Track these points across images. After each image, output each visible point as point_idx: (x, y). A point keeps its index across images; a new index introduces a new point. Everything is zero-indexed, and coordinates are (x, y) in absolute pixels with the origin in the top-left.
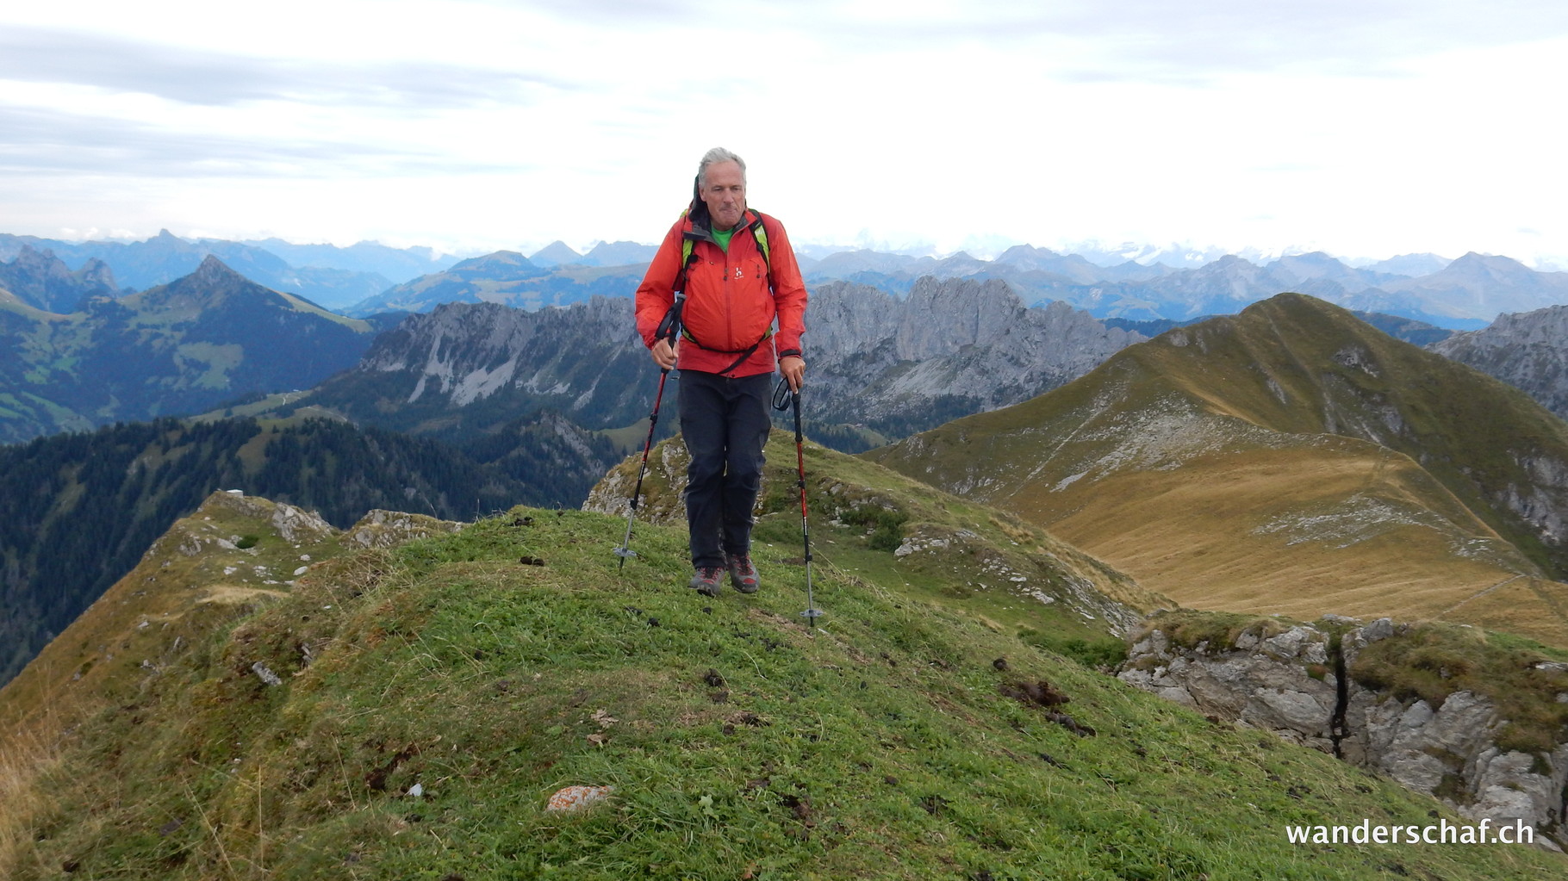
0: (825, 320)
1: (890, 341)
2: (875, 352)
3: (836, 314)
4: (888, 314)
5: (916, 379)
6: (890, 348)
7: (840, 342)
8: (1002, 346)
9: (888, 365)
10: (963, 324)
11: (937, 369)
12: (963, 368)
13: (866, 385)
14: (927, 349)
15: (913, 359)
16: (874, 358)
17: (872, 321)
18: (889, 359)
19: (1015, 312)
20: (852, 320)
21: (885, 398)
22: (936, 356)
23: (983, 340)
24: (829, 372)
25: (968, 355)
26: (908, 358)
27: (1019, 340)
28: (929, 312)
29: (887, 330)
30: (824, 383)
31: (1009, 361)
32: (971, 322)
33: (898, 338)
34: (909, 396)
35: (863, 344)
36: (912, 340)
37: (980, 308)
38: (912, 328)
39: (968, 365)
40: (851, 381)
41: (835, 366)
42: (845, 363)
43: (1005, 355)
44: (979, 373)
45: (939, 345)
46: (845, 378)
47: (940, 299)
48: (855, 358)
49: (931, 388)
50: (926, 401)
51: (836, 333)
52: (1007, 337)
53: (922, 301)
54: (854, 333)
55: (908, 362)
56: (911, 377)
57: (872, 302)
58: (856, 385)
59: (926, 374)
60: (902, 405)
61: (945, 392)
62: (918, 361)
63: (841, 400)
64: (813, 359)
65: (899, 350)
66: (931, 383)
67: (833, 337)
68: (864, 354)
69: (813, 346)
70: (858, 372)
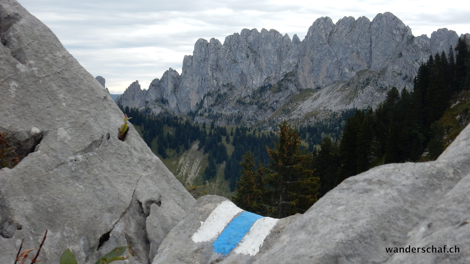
0: (235, 61)
1: (292, 74)
2: (280, 84)
3: (244, 55)
4: (289, 52)
5: (320, 100)
6: (293, 79)
7: (248, 77)
8: (396, 67)
9: (292, 93)
10: (358, 53)
11: (338, 91)
12: (363, 88)
13: (274, 110)
14: (326, 77)
15: (313, 87)
16: (280, 87)
17: (276, 58)
18: (292, 88)
19: (405, 39)
20: (258, 59)
21: (294, 117)
22: (334, 82)
23: (377, 64)
24: (240, 102)
25: (366, 77)
26: (309, 87)
27: (411, 62)
28: (327, 45)
29: (289, 65)
30: (236, 111)
31: (404, 79)
32: (366, 51)
33: (300, 71)
34: (318, 113)
35: (268, 78)
36: (312, 71)
37: (373, 38)
38: (312, 61)
39: (368, 84)
40: (260, 108)
41: (245, 97)
42: (254, 94)
43: (400, 74)
44: (378, 91)
45: (337, 73)
46: (255, 107)
47: (336, 35)
48: (263, 89)
49: (337, 105)
50: (335, 114)
51: (245, 71)
52: (400, 60)
53: (320, 37)
54: (261, 70)
55: (310, 90)
56: (315, 99)
57: (276, 43)
58: (266, 111)
59: (328, 96)
60: (313, 119)
61: (350, 107)
62: (319, 88)
63: (253, 123)
64: (225, 94)
65: (301, 80)
66: (334, 102)
67: (242, 74)
68: (270, 86)
69: (225, 84)
70: (267, 100)
